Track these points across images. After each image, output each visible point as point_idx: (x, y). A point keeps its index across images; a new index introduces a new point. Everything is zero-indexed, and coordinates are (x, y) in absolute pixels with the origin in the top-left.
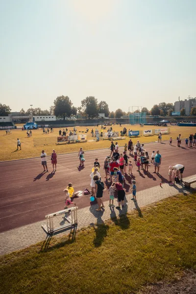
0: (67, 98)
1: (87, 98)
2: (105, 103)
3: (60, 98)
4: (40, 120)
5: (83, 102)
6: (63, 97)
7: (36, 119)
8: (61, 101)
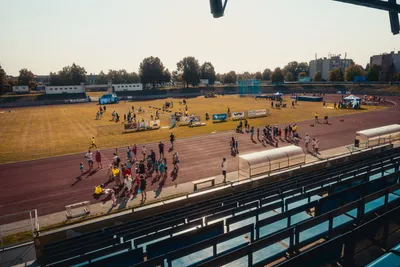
0: (157, 59)
1: (185, 59)
2: (210, 64)
3: (148, 59)
4: (121, 89)
5: (179, 65)
6: (152, 58)
7: (117, 89)
8: (149, 64)
